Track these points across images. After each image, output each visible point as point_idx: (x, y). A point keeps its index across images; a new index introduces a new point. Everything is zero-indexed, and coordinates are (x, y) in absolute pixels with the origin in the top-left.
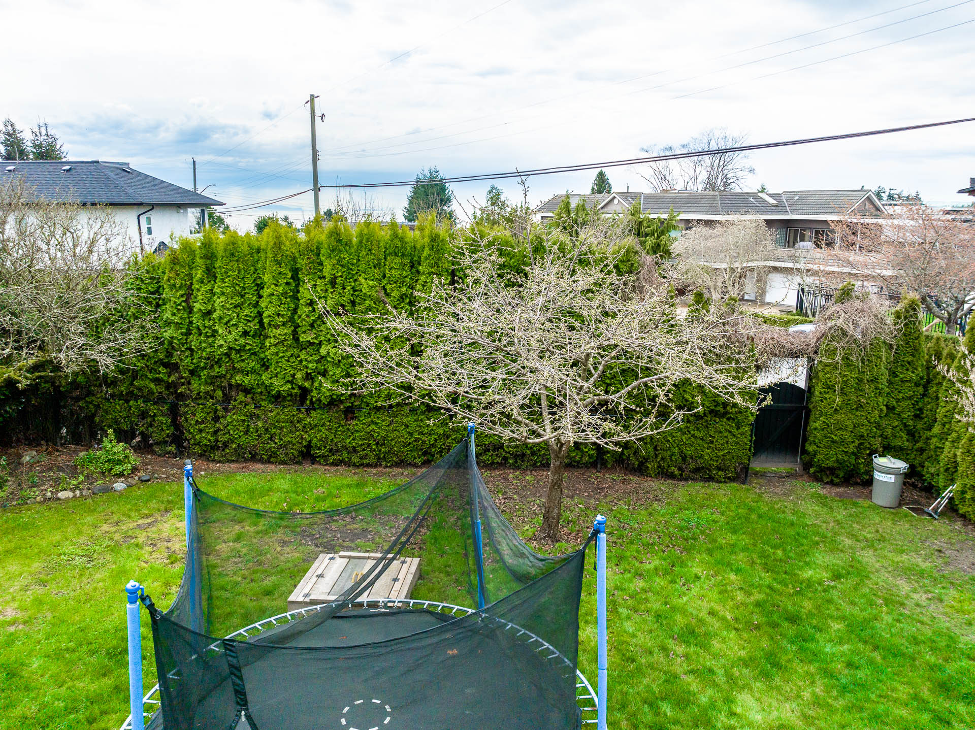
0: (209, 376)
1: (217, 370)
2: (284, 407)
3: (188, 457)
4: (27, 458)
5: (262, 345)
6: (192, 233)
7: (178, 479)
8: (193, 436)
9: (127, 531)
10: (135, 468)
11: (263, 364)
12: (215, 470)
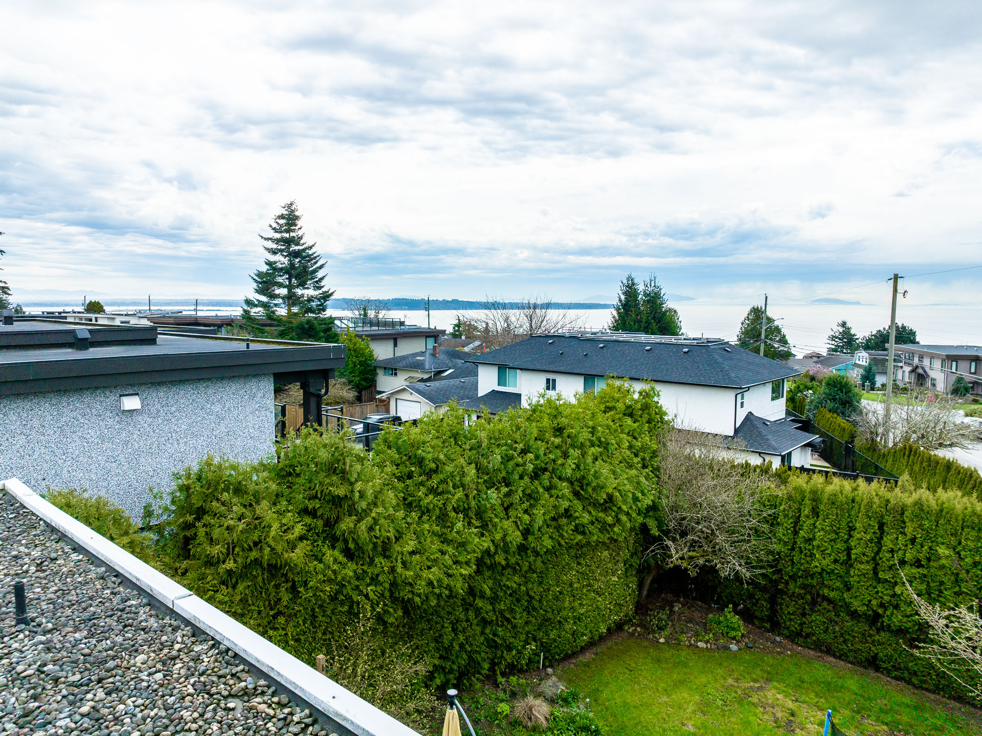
0: (803, 584)
1: (810, 581)
2: (858, 621)
3: (779, 635)
4: (676, 609)
5: (848, 572)
6: (773, 399)
7: (771, 652)
8: (785, 622)
9: (744, 690)
10: (743, 635)
11: (846, 586)
12: (798, 653)
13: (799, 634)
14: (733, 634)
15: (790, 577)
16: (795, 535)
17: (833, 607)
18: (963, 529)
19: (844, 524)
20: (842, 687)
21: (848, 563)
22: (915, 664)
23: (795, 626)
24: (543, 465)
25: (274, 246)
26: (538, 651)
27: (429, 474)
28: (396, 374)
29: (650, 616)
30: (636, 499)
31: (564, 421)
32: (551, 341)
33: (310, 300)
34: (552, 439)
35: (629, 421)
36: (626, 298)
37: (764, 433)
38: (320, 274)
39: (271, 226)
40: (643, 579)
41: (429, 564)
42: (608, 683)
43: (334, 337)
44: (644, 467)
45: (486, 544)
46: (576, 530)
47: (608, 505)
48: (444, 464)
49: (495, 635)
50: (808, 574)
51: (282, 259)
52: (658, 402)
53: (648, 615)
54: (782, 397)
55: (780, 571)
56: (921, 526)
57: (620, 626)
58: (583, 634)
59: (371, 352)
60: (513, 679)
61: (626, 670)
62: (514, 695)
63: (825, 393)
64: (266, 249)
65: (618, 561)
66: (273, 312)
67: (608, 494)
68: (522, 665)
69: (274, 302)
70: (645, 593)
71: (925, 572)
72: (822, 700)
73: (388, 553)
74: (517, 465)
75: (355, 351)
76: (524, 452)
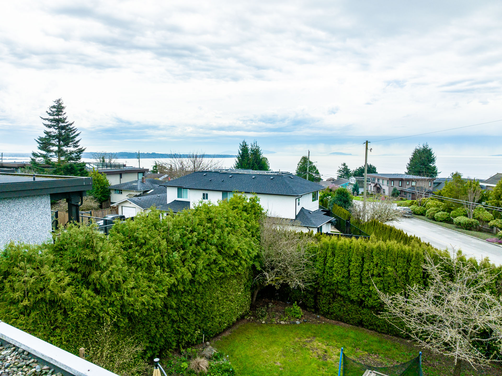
0: (329, 289)
1: (332, 287)
2: (354, 305)
3: (318, 315)
4: (270, 306)
5: (349, 282)
6: (313, 201)
7: (315, 323)
8: (321, 308)
9: (304, 342)
10: (302, 316)
11: (348, 288)
12: (328, 322)
13: (328, 313)
14: (297, 316)
15: (323, 286)
16: (325, 265)
17: (343, 299)
18: (397, 258)
19: (346, 259)
20: (347, 336)
21: (349, 277)
22: (379, 322)
23: (326, 310)
24: (202, 238)
25: (50, 123)
26: (202, 334)
27: (141, 246)
28: (121, 193)
29: (257, 310)
30: (249, 253)
31: (212, 215)
32: (205, 174)
33: (71, 153)
34: (206, 224)
35: (245, 214)
36: (242, 152)
37: (309, 217)
38: (77, 139)
39: (47, 112)
40: (254, 292)
41: (142, 293)
42: (237, 346)
43: (86, 173)
44: (253, 236)
45: (173, 280)
46: (220, 270)
47: (235, 256)
48: (149, 240)
49: (179, 327)
50: (331, 284)
51: (54, 130)
52: (259, 204)
53: (256, 310)
54: (317, 200)
55: (318, 283)
56: (380, 258)
57: (242, 317)
58: (224, 323)
59: (107, 181)
60: (189, 349)
61: (247, 339)
62: (190, 357)
63: (336, 197)
64: (45, 125)
65: (241, 284)
66: (50, 160)
67: (235, 251)
68: (193, 341)
69: (50, 154)
70: (255, 299)
71: (382, 279)
72: (339, 343)
73: (119, 289)
74: (189, 238)
75: (98, 181)
76: (192, 231)
